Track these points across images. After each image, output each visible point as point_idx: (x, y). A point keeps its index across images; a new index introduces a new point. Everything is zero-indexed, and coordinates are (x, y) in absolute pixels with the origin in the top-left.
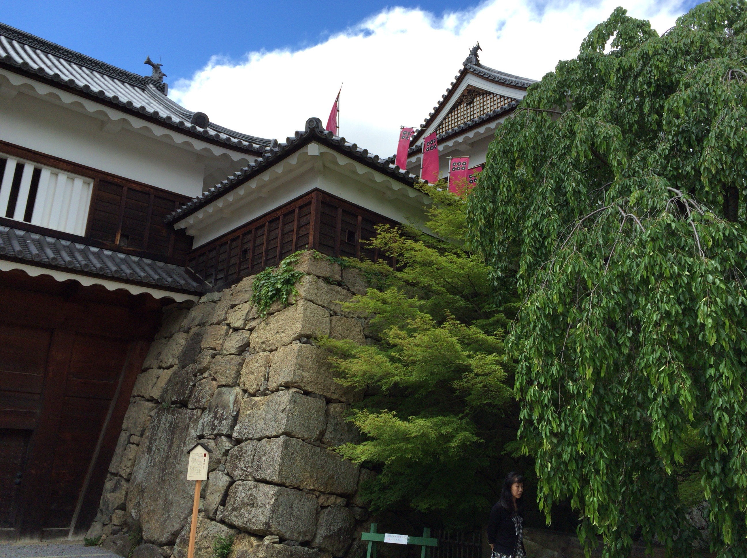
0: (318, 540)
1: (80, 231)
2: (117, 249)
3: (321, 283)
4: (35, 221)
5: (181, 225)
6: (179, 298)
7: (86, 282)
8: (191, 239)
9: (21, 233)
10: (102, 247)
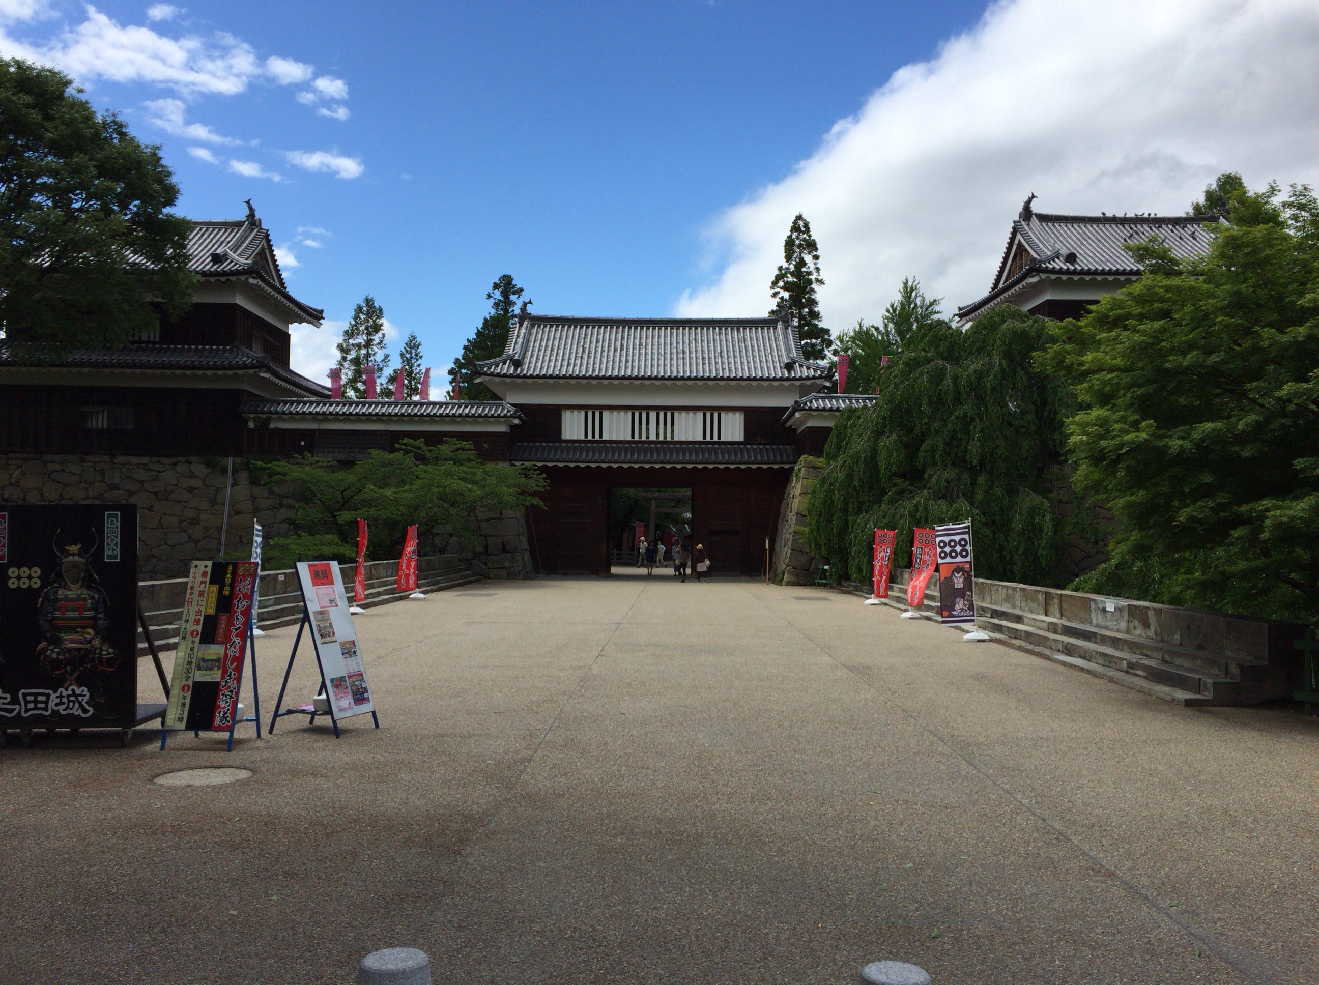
0: (811, 569)
1: (742, 439)
2: (759, 444)
3: (810, 469)
4: (722, 439)
5: (788, 425)
6: (786, 466)
7: (743, 467)
8: (795, 430)
9: (716, 446)
10: (751, 444)
